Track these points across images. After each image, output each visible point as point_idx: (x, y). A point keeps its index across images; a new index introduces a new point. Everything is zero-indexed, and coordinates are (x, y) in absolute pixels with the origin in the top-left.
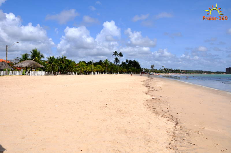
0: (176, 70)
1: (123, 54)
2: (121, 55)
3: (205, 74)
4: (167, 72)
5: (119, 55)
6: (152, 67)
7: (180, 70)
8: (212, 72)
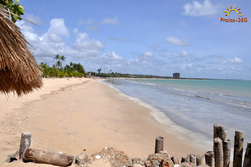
0: (125, 75)
1: (65, 58)
2: (63, 58)
3: (154, 79)
4: (115, 76)
5: (60, 59)
6: (99, 70)
7: (129, 74)
8: (161, 77)
